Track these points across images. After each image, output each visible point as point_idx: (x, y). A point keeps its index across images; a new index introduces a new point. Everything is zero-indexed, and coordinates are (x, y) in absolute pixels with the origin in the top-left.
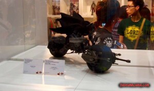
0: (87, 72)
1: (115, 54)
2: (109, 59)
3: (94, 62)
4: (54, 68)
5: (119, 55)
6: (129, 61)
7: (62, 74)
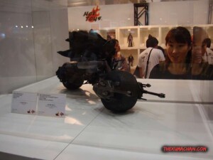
0: (101, 111)
1: (142, 85)
2: (129, 92)
3: (108, 97)
4: (52, 106)
5: (148, 86)
6: (162, 96)
7: (62, 114)
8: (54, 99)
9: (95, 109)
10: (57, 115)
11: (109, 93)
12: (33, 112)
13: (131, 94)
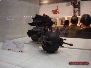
7: (22, 51)
8: (19, 44)
9: (39, 50)
10: (20, 52)
11: (44, 43)
12: (10, 49)
13: (52, 43)
